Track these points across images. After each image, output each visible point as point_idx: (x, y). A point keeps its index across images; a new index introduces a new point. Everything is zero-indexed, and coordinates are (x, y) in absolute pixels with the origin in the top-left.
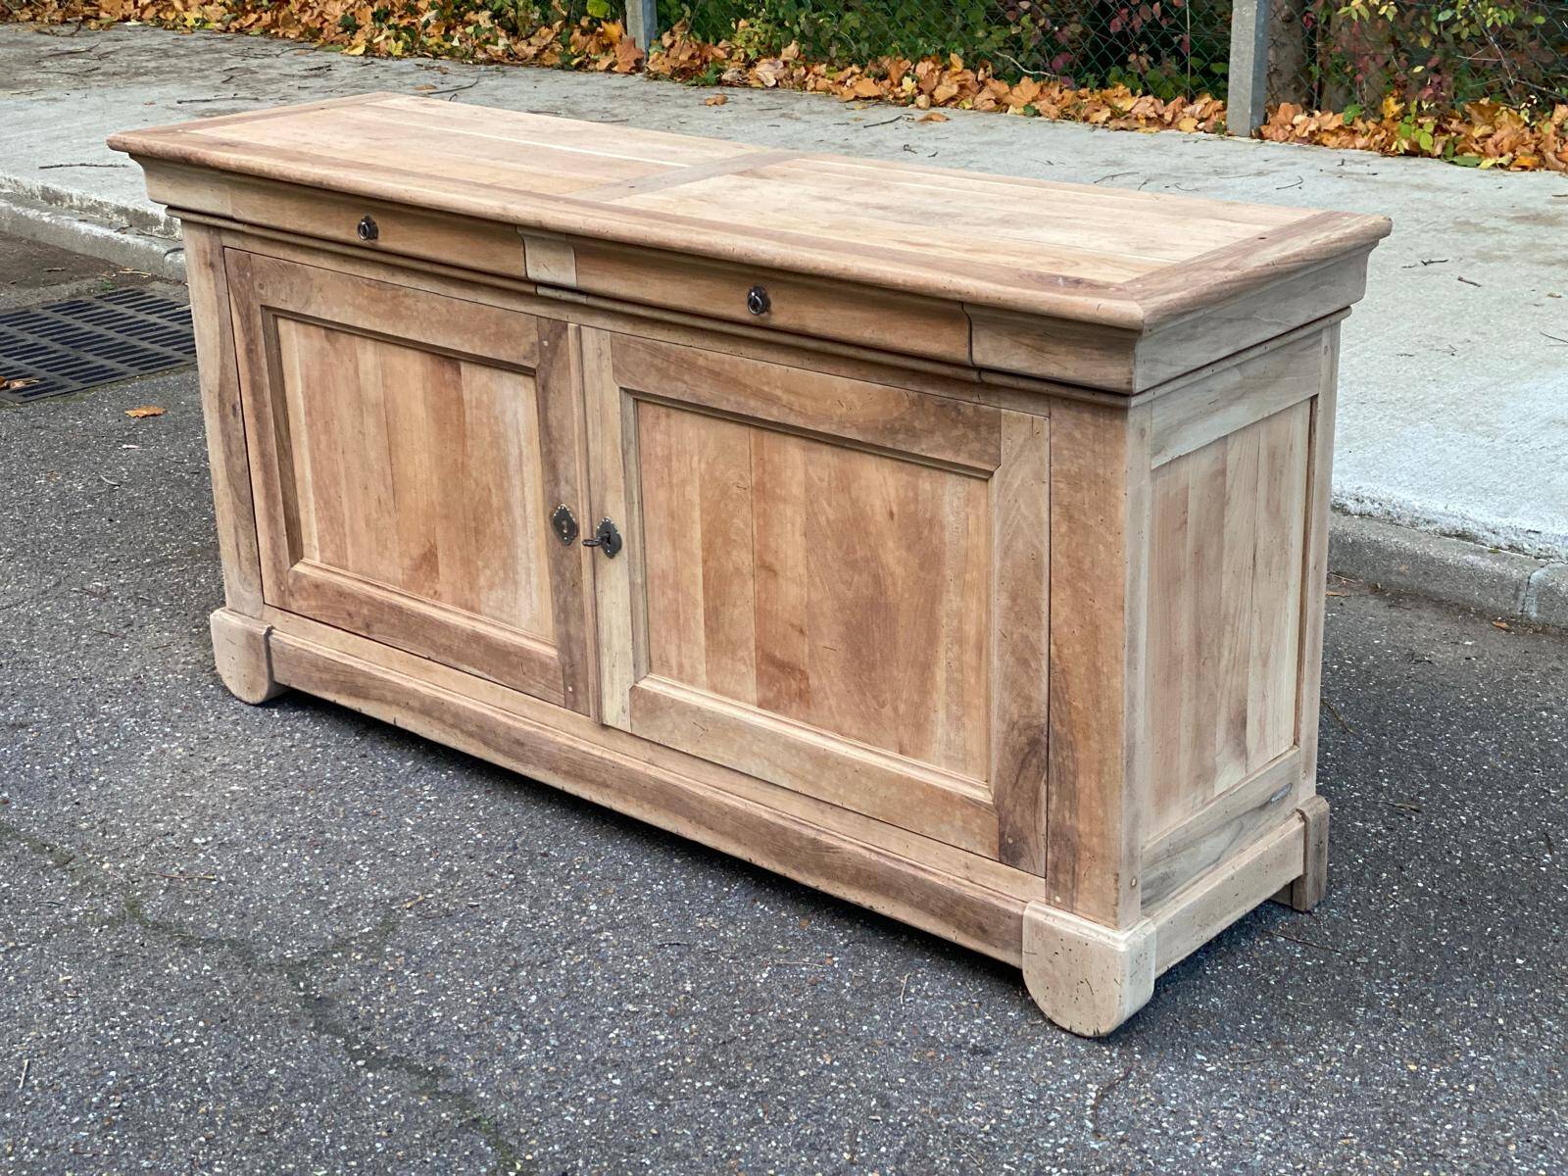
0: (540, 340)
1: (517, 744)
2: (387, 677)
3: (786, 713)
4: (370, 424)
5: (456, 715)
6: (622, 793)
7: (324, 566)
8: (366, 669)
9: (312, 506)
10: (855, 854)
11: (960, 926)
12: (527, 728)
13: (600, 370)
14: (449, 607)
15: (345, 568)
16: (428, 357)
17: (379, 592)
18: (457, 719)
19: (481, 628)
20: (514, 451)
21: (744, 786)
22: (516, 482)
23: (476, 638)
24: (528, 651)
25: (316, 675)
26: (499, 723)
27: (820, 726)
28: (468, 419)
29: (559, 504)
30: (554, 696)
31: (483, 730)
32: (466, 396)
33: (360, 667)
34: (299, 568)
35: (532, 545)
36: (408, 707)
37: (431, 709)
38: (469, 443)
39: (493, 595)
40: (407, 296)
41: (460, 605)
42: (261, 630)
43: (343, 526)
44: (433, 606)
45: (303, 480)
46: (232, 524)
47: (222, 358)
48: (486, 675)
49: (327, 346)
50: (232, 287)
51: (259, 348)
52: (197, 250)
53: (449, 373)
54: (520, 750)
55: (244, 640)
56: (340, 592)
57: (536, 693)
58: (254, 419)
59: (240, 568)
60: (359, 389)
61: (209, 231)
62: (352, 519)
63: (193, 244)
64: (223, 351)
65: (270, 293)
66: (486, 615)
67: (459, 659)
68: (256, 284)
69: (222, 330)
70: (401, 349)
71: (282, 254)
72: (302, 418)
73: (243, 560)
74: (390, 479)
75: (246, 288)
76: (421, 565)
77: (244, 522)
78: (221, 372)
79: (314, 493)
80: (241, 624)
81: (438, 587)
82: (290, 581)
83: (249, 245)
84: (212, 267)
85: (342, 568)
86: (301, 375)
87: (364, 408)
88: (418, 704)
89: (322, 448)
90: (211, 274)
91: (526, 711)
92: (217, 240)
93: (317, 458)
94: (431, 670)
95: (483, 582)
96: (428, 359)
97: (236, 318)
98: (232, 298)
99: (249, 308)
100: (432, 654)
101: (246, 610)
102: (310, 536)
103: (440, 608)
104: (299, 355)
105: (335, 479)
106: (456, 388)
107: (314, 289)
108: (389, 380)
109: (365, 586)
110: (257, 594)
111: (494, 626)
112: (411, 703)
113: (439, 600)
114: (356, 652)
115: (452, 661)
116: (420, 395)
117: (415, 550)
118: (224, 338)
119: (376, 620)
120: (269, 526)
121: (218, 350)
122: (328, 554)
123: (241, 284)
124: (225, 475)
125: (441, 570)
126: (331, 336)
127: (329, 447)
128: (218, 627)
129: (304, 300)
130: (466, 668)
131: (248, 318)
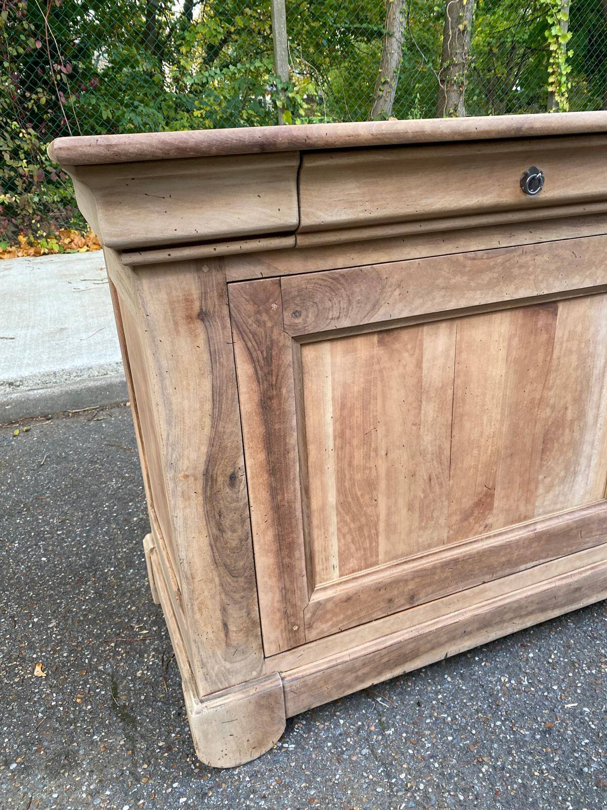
1: (576, 591)
2: (440, 625)
4: (429, 410)
5: (520, 608)
7: (344, 578)
9: (333, 528)
12: (584, 575)
14: (503, 530)
15: (376, 563)
16: (520, 314)
17: (423, 561)
18: (518, 609)
19: (540, 528)
22: (596, 390)
23: (539, 537)
24: (589, 519)
25: (349, 678)
26: (559, 588)
28: (555, 356)
31: (543, 601)
32: (559, 333)
33: (407, 637)
34: (317, 597)
36: (466, 634)
37: (484, 623)
38: (552, 377)
39: (550, 495)
40: (524, 253)
41: (513, 522)
42: (276, 683)
43: (376, 525)
44: (487, 538)
45: (323, 508)
46: (218, 607)
47: (214, 426)
48: (542, 561)
49: (378, 351)
50: (241, 333)
51: (284, 391)
52: (171, 303)
53: (542, 319)
54: (577, 595)
55: (251, 707)
56: (379, 588)
57: (590, 544)
58: (266, 476)
59: (228, 645)
60: (420, 380)
61: (199, 270)
62: (389, 514)
63: (163, 295)
64: (217, 417)
65: (311, 317)
66: (539, 515)
67: (517, 564)
68: (287, 314)
69: (217, 394)
70: (487, 317)
71: (341, 261)
72: (330, 443)
73: (233, 635)
74: (447, 453)
75: (269, 324)
76: (472, 514)
77: (237, 596)
78: (212, 445)
79: (338, 513)
80: (243, 696)
81: (490, 520)
82: (308, 616)
83: (282, 266)
84: (203, 316)
85: (372, 565)
86: (333, 398)
87: (424, 397)
88: (476, 626)
89: (356, 462)
90: (199, 327)
91: (578, 564)
92: (215, 277)
93: (348, 477)
94: (485, 591)
95: (541, 490)
96: (519, 316)
97: (244, 369)
98: (239, 347)
99: (270, 349)
100: (487, 578)
101: (233, 681)
102: (327, 559)
103: (495, 536)
104: (333, 379)
105: (371, 485)
106: (548, 331)
107: (388, 289)
108: (464, 356)
109: (406, 567)
110: (254, 655)
111: (551, 519)
112: (469, 629)
113: (489, 530)
114: (395, 628)
115: (508, 571)
116: (502, 353)
117: (467, 503)
118: (220, 402)
119: (424, 586)
120: (280, 577)
121: (208, 421)
122: (353, 563)
123: (257, 321)
124: (209, 559)
125: (496, 504)
126: (387, 338)
127: (367, 457)
128: (206, 721)
129: (369, 307)
130: (523, 567)
131: (269, 360)
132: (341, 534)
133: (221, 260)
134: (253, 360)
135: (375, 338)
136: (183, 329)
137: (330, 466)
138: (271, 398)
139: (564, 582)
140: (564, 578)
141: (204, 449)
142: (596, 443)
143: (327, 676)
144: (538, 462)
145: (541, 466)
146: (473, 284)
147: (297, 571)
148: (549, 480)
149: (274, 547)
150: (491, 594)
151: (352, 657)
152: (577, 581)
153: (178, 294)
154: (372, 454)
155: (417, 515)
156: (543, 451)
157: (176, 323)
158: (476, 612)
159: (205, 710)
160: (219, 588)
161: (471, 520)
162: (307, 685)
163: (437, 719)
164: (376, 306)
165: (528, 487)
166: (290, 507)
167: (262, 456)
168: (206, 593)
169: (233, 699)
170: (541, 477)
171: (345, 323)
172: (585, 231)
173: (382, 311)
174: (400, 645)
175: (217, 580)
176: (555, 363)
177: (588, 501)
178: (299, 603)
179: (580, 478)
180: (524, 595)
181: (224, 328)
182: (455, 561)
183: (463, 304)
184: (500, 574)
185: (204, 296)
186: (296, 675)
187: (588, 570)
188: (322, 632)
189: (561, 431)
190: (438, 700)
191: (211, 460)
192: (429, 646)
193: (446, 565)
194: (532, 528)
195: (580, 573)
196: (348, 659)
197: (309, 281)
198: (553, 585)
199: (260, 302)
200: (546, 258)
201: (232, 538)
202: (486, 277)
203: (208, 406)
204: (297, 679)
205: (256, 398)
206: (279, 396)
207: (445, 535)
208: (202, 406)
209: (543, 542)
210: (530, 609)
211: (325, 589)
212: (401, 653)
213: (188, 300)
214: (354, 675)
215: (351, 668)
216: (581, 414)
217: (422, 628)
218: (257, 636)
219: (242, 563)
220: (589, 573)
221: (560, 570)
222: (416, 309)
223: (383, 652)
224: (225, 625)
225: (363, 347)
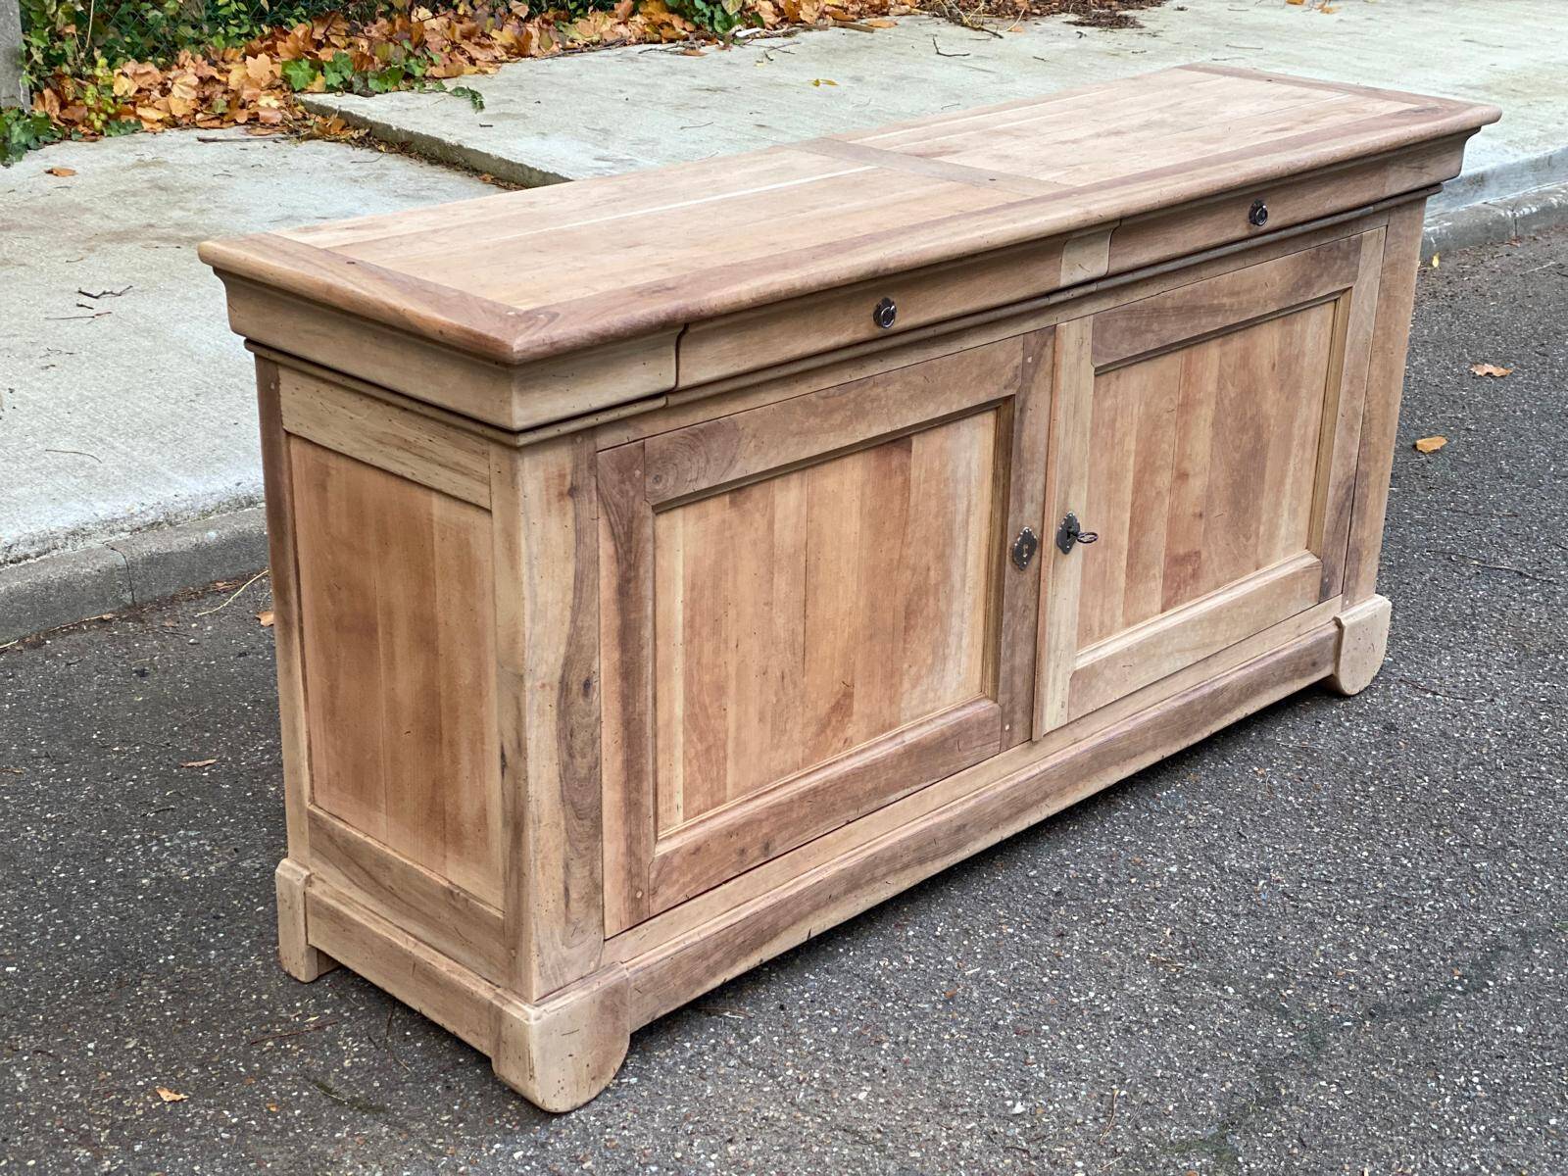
0: (1025, 359)
1: (960, 831)
2: (799, 888)
3: (1182, 602)
4: (781, 583)
5: (894, 858)
6: (1061, 792)
8: (773, 901)
9: (679, 753)
10: (1239, 679)
11: (1302, 676)
12: (967, 806)
13: (1079, 359)
14: (866, 744)
15: (723, 801)
16: (874, 455)
19: (910, 738)
20: (962, 507)
21: (1153, 695)
22: (961, 542)
23: (908, 753)
24: (967, 721)
25: (700, 971)
26: (938, 826)
27: (1206, 593)
28: (912, 504)
29: (1022, 526)
30: (991, 748)
31: (923, 847)
32: (914, 473)
33: (763, 905)
34: (662, 849)
35: (969, 600)
37: (853, 881)
38: (910, 528)
39: (917, 692)
40: (876, 385)
41: (875, 734)
42: (621, 974)
43: (724, 746)
44: (848, 757)
45: (669, 724)
46: (561, 863)
47: (574, 621)
48: (915, 788)
49: (730, 514)
50: (605, 505)
51: (642, 571)
52: (547, 480)
53: (896, 458)
54: (962, 836)
55: (595, 1009)
56: (732, 832)
57: (971, 761)
58: (619, 681)
59: (568, 921)
60: (772, 546)
61: (573, 441)
62: (739, 728)
63: (540, 474)
64: (577, 609)
65: (671, 481)
66: (906, 721)
67: (885, 793)
68: (649, 480)
69: (579, 579)
70: (838, 463)
71: (700, 416)
72: (679, 637)
73: (573, 905)
74: (801, 639)
75: (631, 494)
76: (829, 721)
77: (582, 846)
78: (569, 644)
79: (685, 730)
80: (585, 993)
81: (850, 731)
82: (653, 876)
83: (647, 428)
84: (573, 492)
85: (718, 804)
86: (684, 577)
87: (776, 568)
88: (842, 888)
89: (704, 661)
90: (569, 505)
91: (957, 791)
92: (588, 447)
93: (696, 679)
94: (849, 835)
95: (906, 685)
96: (871, 456)
97: (606, 548)
98: (602, 522)
99: (631, 521)
100: (853, 814)
101: (569, 978)
102: (671, 796)
103: (857, 753)
104: (685, 551)
105: (720, 689)
106: (903, 472)
107: (744, 441)
108: (816, 511)
109: (758, 802)
110: (593, 937)
111: (921, 725)
112: (834, 893)
113: (850, 746)
114: (747, 895)
115: (875, 805)
116: (856, 506)
117: (824, 707)
118: (581, 590)
119: (780, 829)
120: (626, 821)
121: (568, 614)
122: (698, 801)
123: (622, 493)
124: (557, 796)
125: (856, 706)
126: (740, 498)
127: (717, 652)
128: (546, 1031)
129: (725, 465)
130: (892, 798)
131: (629, 535)
132: (687, 761)
133: (593, 430)
134: (614, 536)
135: (727, 498)
136: (555, 506)
137: (678, 665)
138: (628, 581)
139: (944, 817)
140: (943, 812)
141: (562, 650)
142: (967, 614)
143: (675, 965)
144: (901, 645)
145: (904, 650)
146: (826, 426)
147: (644, 810)
148: (914, 670)
149: (622, 778)
150: (857, 840)
151: (702, 936)
152: (959, 816)
153: (554, 470)
154: (722, 646)
155: (769, 726)
156: (906, 630)
157: (549, 503)
158: (842, 867)
159: (544, 1014)
160: (564, 835)
161: (829, 732)
162: (654, 980)
163: (811, 1017)
164: (732, 463)
165: (891, 678)
166: (641, 720)
167: (616, 655)
168: (551, 843)
169: (574, 998)
170: (906, 666)
171: (704, 485)
172: (936, 352)
173: (739, 466)
174: (758, 917)
175: (563, 823)
176: (912, 512)
177: (961, 696)
178: (644, 858)
179: (950, 665)
180: (898, 838)
181: (590, 502)
182: (815, 791)
183: (816, 450)
184: (867, 808)
185: (576, 468)
186: (641, 965)
187: (970, 799)
188: (668, 900)
189: (924, 601)
190: (805, 999)
191: (568, 663)
192: (789, 919)
193: (803, 796)
194: (899, 740)
195: (962, 803)
196: (697, 939)
197: (670, 442)
198: (930, 823)
199: (624, 469)
200: (897, 386)
201: (581, 765)
202: (837, 418)
203: (570, 596)
204: (643, 969)
205: (615, 582)
206: (637, 577)
207: (799, 753)
208: (564, 596)
209: (914, 759)
210: (905, 860)
211: (670, 837)
212: (759, 931)
213: (562, 476)
214: (705, 963)
215: (701, 954)
216: (947, 575)
217: (779, 893)
218: (598, 907)
219: (589, 800)
220: (972, 803)
221: (937, 801)
222: (771, 461)
223: (739, 927)
224: (567, 890)
225: (716, 509)
